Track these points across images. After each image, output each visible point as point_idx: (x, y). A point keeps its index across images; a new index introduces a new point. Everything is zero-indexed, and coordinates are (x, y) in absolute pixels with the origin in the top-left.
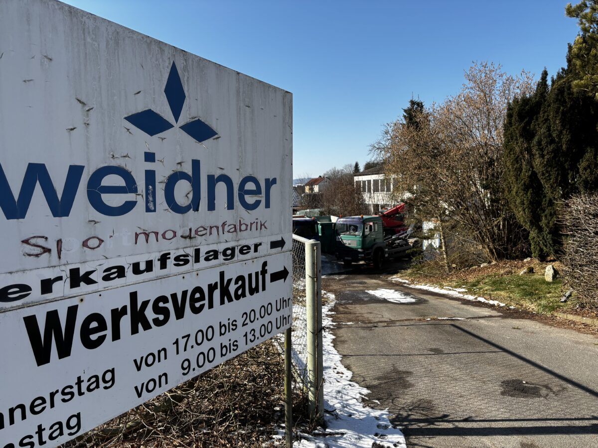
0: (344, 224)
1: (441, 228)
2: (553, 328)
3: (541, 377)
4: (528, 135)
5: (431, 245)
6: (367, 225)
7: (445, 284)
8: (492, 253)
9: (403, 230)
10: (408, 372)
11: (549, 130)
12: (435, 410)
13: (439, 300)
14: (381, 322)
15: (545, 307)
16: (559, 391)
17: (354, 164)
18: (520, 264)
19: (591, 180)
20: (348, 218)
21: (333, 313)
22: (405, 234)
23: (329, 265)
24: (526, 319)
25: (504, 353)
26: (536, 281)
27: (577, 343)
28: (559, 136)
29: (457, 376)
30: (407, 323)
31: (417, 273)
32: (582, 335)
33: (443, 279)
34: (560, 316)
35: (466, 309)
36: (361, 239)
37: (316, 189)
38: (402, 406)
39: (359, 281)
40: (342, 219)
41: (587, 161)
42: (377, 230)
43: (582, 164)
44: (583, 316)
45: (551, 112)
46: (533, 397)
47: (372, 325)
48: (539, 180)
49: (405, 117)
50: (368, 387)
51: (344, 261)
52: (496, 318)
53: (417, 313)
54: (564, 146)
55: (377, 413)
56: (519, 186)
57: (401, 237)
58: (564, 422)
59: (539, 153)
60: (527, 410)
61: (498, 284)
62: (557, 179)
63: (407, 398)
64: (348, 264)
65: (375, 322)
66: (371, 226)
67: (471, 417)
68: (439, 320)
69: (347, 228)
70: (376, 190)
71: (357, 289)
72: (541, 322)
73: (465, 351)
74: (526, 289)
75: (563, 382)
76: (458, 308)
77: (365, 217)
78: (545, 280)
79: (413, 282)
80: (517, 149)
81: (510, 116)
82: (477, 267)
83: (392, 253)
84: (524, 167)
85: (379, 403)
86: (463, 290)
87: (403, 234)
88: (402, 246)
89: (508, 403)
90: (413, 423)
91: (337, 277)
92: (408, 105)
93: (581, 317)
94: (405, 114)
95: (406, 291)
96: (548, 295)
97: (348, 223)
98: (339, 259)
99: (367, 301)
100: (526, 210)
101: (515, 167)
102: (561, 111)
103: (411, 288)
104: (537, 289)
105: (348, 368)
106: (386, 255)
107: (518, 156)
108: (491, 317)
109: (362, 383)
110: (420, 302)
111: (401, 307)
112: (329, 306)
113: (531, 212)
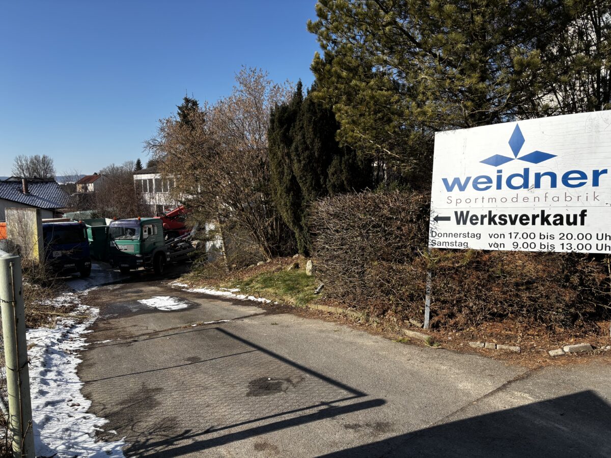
0: (119, 228)
1: (220, 229)
2: (305, 319)
3: (285, 371)
4: (287, 141)
5: (214, 246)
6: (146, 228)
7: (221, 285)
8: (267, 252)
9: (187, 232)
10: (158, 389)
11: (304, 138)
12: (177, 428)
13: (212, 303)
14: (144, 335)
15: (302, 300)
16: (298, 382)
17: (136, 162)
18: (290, 259)
19: (338, 184)
20: (123, 221)
21: (90, 331)
22: (189, 236)
23: (102, 274)
24: (286, 313)
25: (258, 352)
26: (299, 275)
27: (322, 331)
28: (312, 143)
29: (209, 384)
30: (171, 332)
31: (198, 276)
32: (326, 324)
33: (222, 280)
34: (313, 307)
35: (235, 310)
36: (138, 244)
37: (91, 187)
38: (142, 431)
39: (135, 289)
40: (117, 222)
41: (334, 167)
42: (156, 233)
43: (331, 170)
44: (329, 306)
45: (304, 120)
46: (275, 393)
47: (132, 339)
48: (298, 184)
49: (179, 114)
50: (106, 417)
51: (120, 268)
52: (260, 316)
53: (184, 320)
54: (316, 154)
55: (109, 447)
56: (283, 188)
57: (184, 239)
58: (297, 413)
59: (296, 159)
60: (267, 408)
61: (268, 282)
62: (312, 183)
63: (150, 420)
64: (125, 271)
65: (136, 336)
66: (149, 229)
67: (212, 427)
68: (205, 324)
69: (123, 232)
70: (158, 190)
71: (129, 299)
72: (296, 315)
73: (222, 356)
74: (289, 284)
75: (302, 373)
76: (228, 310)
77: (143, 219)
78: (306, 274)
79: (191, 286)
80: (279, 154)
81: (272, 121)
82: (254, 265)
83: (174, 257)
84: (286, 171)
85: (116, 433)
86: (237, 290)
87: (187, 236)
88: (185, 248)
89: (251, 404)
90: (150, 448)
91: (110, 288)
92: (182, 103)
93: (327, 307)
94: (180, 112)
95: (183, 296)
96: (306, 288)
97: (124, 226)
98: (114, 267)
99: (136, 312)
100: (289, 211)
101: (278, 170)
102: (313, 120)
103: (189, 293)
104: (298, 284)
105: (87, 397)
106: (168, 259)
107: (281, 161)
108: (256, 315)
109: (101, 412)
110: (192, 307)
111: (170, 315)
112: (88, 323)
113: (293, 213)
